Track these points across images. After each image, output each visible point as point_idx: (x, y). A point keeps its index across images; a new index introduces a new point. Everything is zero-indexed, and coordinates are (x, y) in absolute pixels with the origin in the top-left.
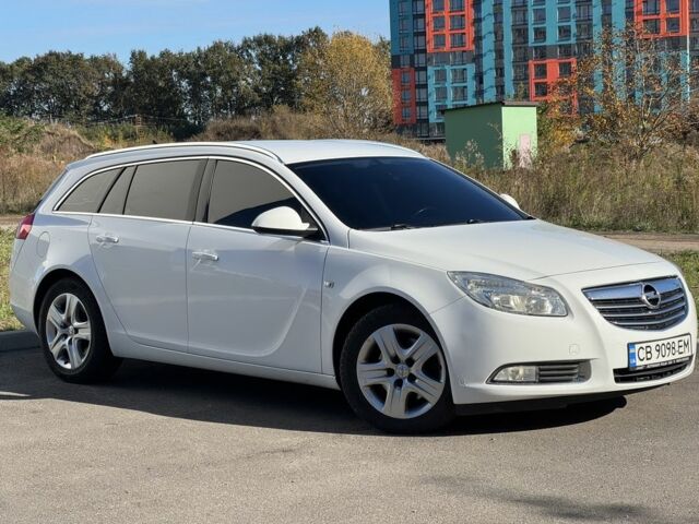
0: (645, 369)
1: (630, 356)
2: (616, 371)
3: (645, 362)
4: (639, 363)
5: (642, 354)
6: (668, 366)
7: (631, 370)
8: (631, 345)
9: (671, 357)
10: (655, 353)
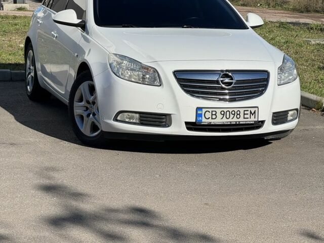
0: (210, 125)
1: (198, 115)
2: (187, 123)
3: (210, 120)
4: (204, 120)
5: (208, 115)
6: (230, 125)
7: (198, 124)
8: (199, 109)
9: (235, 120)
10: (219, 116)
